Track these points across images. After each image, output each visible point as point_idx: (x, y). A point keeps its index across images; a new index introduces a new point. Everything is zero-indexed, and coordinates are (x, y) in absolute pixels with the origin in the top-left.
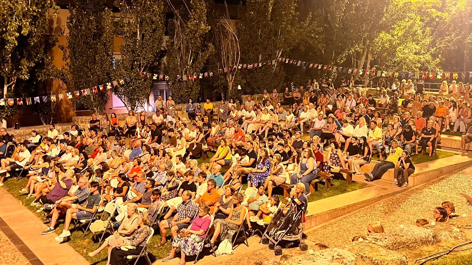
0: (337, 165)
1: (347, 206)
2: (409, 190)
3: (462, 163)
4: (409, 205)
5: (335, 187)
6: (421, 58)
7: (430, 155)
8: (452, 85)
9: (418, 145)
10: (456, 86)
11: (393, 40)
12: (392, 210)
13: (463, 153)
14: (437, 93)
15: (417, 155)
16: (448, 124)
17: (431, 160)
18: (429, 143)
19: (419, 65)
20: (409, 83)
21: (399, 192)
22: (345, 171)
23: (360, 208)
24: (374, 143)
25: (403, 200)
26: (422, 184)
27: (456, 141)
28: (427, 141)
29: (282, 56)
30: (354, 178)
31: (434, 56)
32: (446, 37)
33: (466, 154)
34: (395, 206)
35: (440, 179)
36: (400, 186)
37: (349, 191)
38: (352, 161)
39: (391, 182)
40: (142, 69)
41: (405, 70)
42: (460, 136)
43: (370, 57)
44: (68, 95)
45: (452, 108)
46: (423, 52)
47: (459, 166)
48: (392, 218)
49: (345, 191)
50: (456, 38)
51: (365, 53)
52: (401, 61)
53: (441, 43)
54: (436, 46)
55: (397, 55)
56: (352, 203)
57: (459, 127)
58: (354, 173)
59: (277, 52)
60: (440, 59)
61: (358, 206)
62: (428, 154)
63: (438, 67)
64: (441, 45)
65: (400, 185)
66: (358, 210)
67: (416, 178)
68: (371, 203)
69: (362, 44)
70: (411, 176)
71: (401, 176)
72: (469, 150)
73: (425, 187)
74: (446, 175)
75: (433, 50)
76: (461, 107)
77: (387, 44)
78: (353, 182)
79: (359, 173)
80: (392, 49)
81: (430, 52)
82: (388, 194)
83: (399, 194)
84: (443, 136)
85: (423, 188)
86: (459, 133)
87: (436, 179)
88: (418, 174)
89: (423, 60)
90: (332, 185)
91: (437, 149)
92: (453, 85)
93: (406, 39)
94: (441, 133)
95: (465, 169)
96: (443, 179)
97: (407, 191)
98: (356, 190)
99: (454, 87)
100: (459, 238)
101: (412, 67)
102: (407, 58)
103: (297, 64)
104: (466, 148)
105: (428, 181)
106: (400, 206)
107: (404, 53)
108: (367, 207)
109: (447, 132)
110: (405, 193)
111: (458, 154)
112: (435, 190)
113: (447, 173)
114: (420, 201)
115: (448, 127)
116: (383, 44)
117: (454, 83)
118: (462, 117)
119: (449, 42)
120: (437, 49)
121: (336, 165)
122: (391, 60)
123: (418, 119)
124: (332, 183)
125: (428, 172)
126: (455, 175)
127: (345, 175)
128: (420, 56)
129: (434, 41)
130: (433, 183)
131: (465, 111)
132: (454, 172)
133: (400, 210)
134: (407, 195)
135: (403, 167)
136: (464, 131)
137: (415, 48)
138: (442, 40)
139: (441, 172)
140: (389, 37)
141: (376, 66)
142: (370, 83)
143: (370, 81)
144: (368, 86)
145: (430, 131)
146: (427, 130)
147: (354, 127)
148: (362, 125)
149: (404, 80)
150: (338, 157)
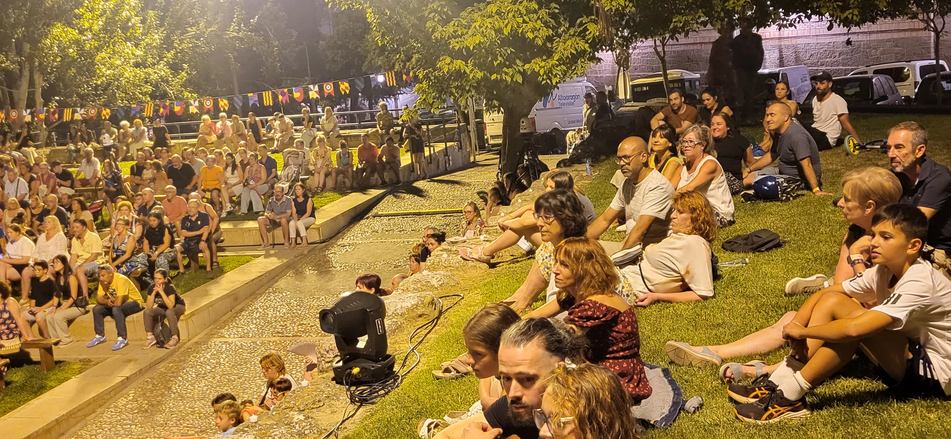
0: (11, 336)
1: (54, 423)
2: (182, 349)
3: (269, 272)
4: (188, 381)
5: (16, 387)
6: (150, 75)
7: (209, 268)
8: (220, 123)
9: (182, 253)
10: (229, 123)
11: (84, 40)
12: (155, 402)
13: (267, 251)
14: (195, 140)
15: (183, 274)
17: (212, 279)
18: (203, 245)
19: (149, 88)
20: (137, 129)
21: (161, 360)
22: (33, 344)
23: (86, 416)
24: (88, 267)
25: (175, 374)
26: (206, 331)
27: (249, 230)
28: (198, 242)
30: (57, 355)
31: (175, 68)
32: (189, 29)
33: (272, 252)
34: (159, 392)
35: (237, 313)
36: (162, 347)
37: (52, 388)
38: (48, 318)
39: (141, 342)
41: (122, 100)
42: (255, 219)
43: (40, 83)
45: (230, 169)
46: (150, 60)
47: (265, 280)
49: (41, 389)
50: (209, 30)
51: (26, 73)
52: (109, 84)
53: (182, 41)
54: (175, 48)
55: (98, 71)
56: (64, 413)
57: (251, 203)
58: (56, 344)
60: (187, 72)
61: (80, 414)
62: (204, 267)
63: (186, 89)
64: (183, 46)
65: (161, 344)
66: (79, 425)
67: (190, 321)
68: (108, 399)
69: (14, 52)
70: (182, 320)
71: (160, 324)
72: (274, 245)
73: (211, 335)
74: (247, 301)
75: (169, 55)
76: (248, 164)
77: (71, 50)
78: (58, 363)
79: (68, 340)
80: (86, 60)
81: (165, 59)
82: (140, 371)
83: (162, 364)
84: (224, 226)
85: (210, 338)
86: (251, 214)
87: (230, 314)
88: (192, 314)
89: (154, 77)
90: (7, 384)
92: (223, 122)
93: (111, 38)
95: (276, 282)
96: (242, 310)
97: (177, 353)
98: (66, 379)
99: (224, 125)
100: (306, 432)
101: (134, 94)
102: (121, 75)
104: (271, 242)
105: (215, 322)
106: (170, 388)
107: (112, 67)
108: (99, 410)
109: (231, 216)
110: (175, 357)
111: (259, 256)
112: (232, 336)
113: (247, 298)
114: (208, 367)
115: (229, 205)
116: (62, 49)
117: (223, 117)
118: (252, 182)
119: (198, 39)
120: (177, 53)
121: (8, 335)
122: (87, 83)
123: (169, 201)
124: (8, 378)
125: (211, 304)
126: (262, 299)
127: (35, 354)
128: (146, 70)
129: (168, 37)
130: (226, 323)
131: (254, 169)
132: (259, 292)
133: (173, 396)
134: (180, 361)
135: (163, 306)
136: (261, 208)
137: (133, 54)
138: (182, 34)
139: (236, 299)
140: (73, 34)
141: (57, 98)
142: (49, 137)
143: (50, 132)
144: (47, 145)
145: (197, 220)
146: (191, 221)
147: (35, 241)
148: (52, 232)
149: (124, 123)
150: (11, 318)
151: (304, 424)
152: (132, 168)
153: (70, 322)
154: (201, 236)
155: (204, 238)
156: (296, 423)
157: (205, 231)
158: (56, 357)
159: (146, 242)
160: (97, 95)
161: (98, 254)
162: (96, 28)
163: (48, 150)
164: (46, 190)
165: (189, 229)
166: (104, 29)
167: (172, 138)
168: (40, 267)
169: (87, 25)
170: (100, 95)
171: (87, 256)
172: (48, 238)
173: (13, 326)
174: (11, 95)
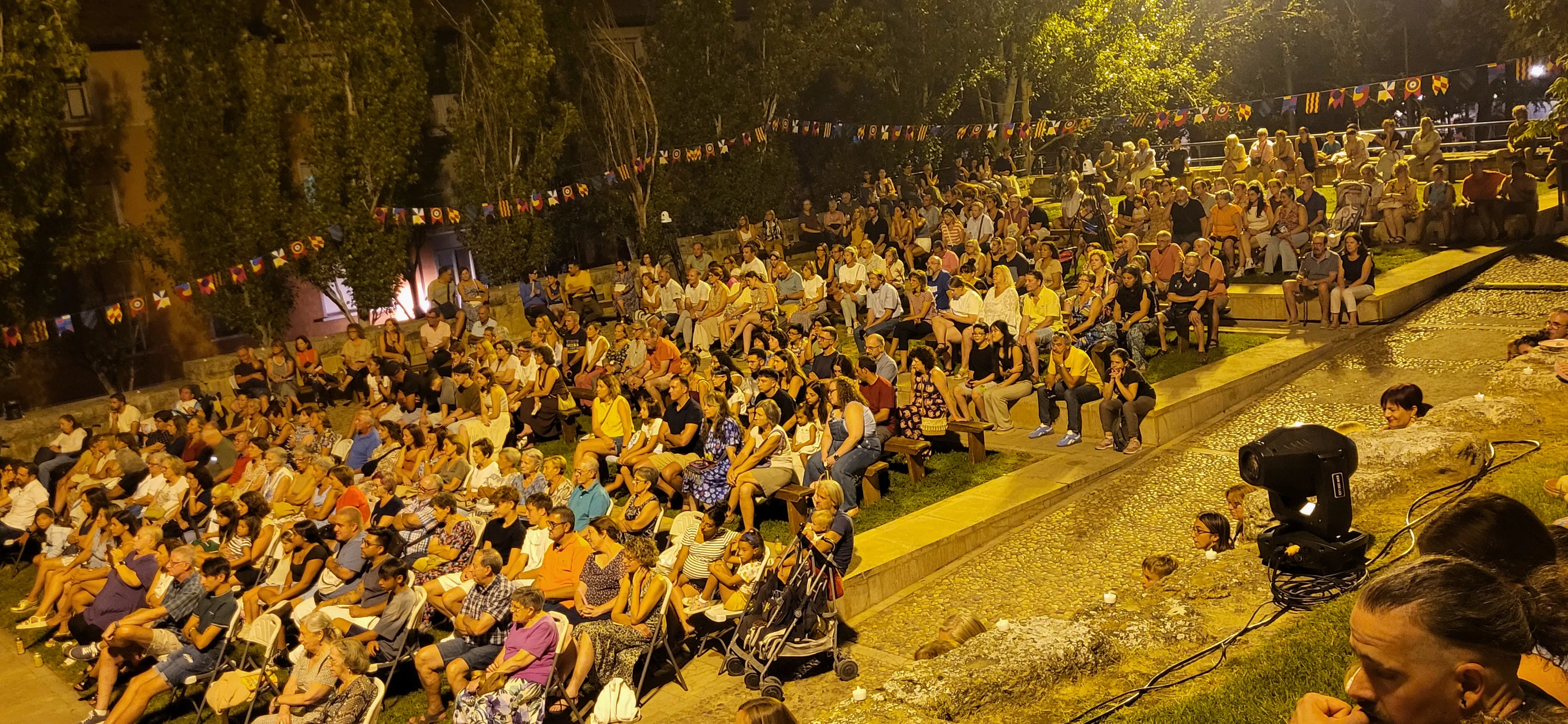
0: (938, 414)
1: (970, 530)
2: (1147, 457)
3: (1289, 361)
4: (1146, 502)
5: (938, 477)
6: (1167, 77)
7: (1201, 349)
8: (1257, 143)
9: (1164, 324)
10: (1270, 143)
11: (1084, 35)
12: (1098, 524)
13: (1293, 330)
14: (1218, 168)
15: (1165, 353)
16: (1248, 253)
17: (1204, 363)
18: (1194, 315)
19: (1165, 96)
20: (1142, 151)
21: (1117, 468)
22: (963, 427)
23: (1010, 528)
24: (1041, 334)
25: (1131, 490)
26: (1183, 437)
27: (1271, 298)
28: (1188, 312)
29: (780, 113)
30: (991, 442)
31: (1203, 67)
32: (1229, 11)
33: (1301, 332)
34: (1106, 511)
35: (1232, 415)
36: (1120, 450)
37: (977, 484)
38: (986, 395)
39: (1095, 441)
40: (376, 199)
41: (1128, 113)
42: (1279, 282)
43: (1028, 92)
44: (156, 297)
45: (1254, 209)
46: (1170, 57)
47: (1282, 372)
48: (1098, 545)
49: (964, 485)
50: (1258, 10)
51: (1014, 81)
52: (1115, 91)
53: (1216, 29)
54: (1206, 39)
55: (1098, 76)
56: (983, 519)
57: (1280, 258)
58: (990, 428)
59: (766, 106)
60: (1218, 72)
61: (1003, 523)
62: (1196, 346)
63: (1216, 95)
64: (1219, 35)
65: (1120, 446)
66: (1003, 537)
67: (1161, 420)
68: (1041, 510)
69: (1002, 56)
70: (1151, 417)
71: (1120, 419)
72: (1308, 321)
73: (1190, 442)
74: (1249, 400)
75: (1197, 49)
76: (1280, 203)
77: (1068, 49)
78: (990, 453)
79: (1008, 425)
80: (1084, 60)
81: (1191, 55)
82: (1086, 478)
83: (1117, 474)
84: (1235, 290)
85: (1187, 447)
86: (1278, 275)
87: (1222, 416)
88: (1166, 410)
89: (1173, 80)
90: (928, 471)
91: (1221, 329)
92: (1261, 142)
93: (1117, 29)
94: (1227, 282)
95: (1299, 376)
96: (1241, 412)
97: (1139, 462)
98: (996, 476)
99: (1263, 146)
101: (1145, 104)
102: (1129, 79)
103: (822, 131)
104: (1301, 316)
105: (1198, 424)
106: (1121, 508)
107: (1118, 69)
108: (1028, 523)
110: (1135, 466)
111: (1281, 336)
112: (1219, 447)
113: (1250, 396)
114: (1177, 487)
115: (1250, 260)
116: (1057, 48)
117: (1262, 134)
118: (1283, 229)
119: (1241, 24)
120: (1208, 45)
121: (935, 412)
122: (1087, 91)
123: (1161, 252)
124: (929, 465)
125: (1196, 399)
126: (1272, 399)
127: (964, 439)
128: (1163, 71)
129: (1198, 23)
130: (1214, 428)
131: (1288, 210)
132: (1270, 388)
133: (1122, 519)
134: (1142, 473)
135: (1122, 398)
136: (1294, 267)
137: (1147, 50)
138: (1218, 19)
139: (1233, 395)
140: (1071, 27)
141: (1049, 112)
142: (1036, 161)
143: (1037, 156)
144: (1034, 172)
145: (1192, 282)
146: (1183, 281)
147: (983, 296)
148: (1001, 287)
149: (1129, 144)
150: (936, 391)
151: (1181, 622)
152: (1121, 204)
153: (1011, 403)
154: (1195, 303)
155: (1198, 306)
156: (1169, 619)
157: (1200, 299)
158: (989, 445)
159: (1117, 306)
160: (1099, 107)
161: (1054, 319)
162: (1099, 17)
163: (1031, 179)
164: (1017, 230)
165: (1179, 293)
166: (1110, 18)
167: (1193, 164)
168: (982, 331)
169: (1087, 14)
170: (1102, 107)
171: (1040, 319)
172: (997, 294)
173: (939, 401)
174: (995, 108)
